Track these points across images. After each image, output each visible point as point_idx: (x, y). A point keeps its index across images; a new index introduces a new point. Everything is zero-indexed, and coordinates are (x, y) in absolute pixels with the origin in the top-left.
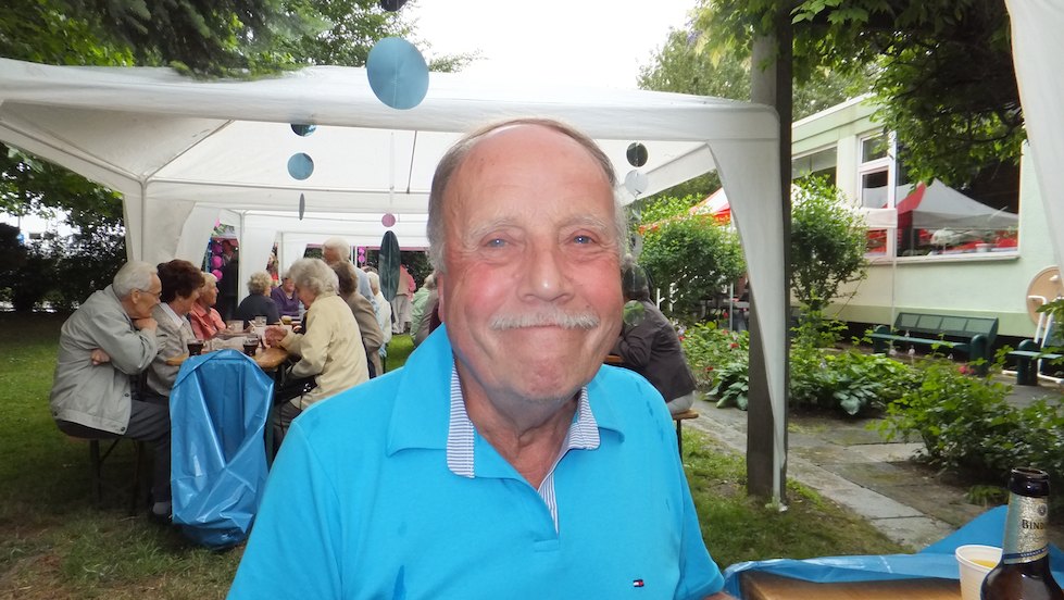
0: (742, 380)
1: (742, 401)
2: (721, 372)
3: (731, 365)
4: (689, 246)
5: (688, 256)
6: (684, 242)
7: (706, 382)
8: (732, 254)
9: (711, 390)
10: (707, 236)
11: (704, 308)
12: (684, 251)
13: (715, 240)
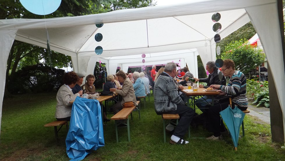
0: (266, 97)
1: (266, 105)
2: (258, 95)
3: (261, 92)
4: (243, 55)
5: (243, 58)
6: (241, 54)
7: (252, 99)
8: (258, 56)
9: (254, 101)
10: (249, 51)
11: (250, 75)
12: (241, 57)
13: (252, 53)
